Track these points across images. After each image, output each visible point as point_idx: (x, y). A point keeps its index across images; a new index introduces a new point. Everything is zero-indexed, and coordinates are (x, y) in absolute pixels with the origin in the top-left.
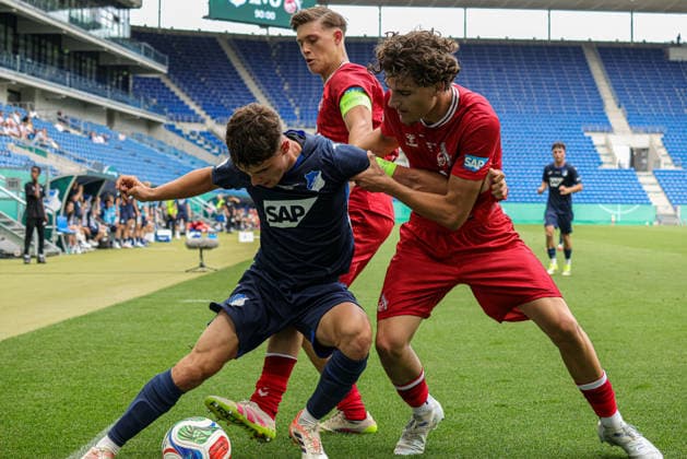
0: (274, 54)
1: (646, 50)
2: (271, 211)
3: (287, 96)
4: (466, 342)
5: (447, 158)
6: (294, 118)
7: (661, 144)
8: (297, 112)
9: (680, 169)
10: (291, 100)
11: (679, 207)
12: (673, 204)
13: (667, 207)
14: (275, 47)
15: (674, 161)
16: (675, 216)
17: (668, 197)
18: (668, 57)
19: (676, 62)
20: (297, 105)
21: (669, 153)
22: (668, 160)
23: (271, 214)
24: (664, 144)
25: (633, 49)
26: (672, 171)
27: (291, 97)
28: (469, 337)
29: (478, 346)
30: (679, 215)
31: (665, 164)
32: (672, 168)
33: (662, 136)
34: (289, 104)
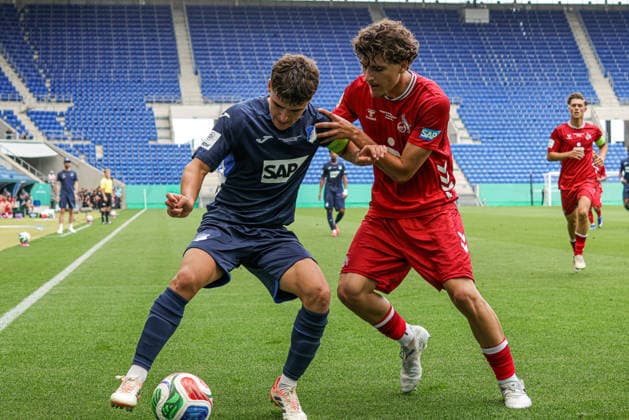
0: (21, 19)
1: (439, 11)
2: (271, 169)
3: (36, 66)
4: (239, 342)
5: (407, 126)
6: (45, 91)
7: (457, 117)
8: (48, 85)
9: (478, 143)
10: (41, 71)
11: (478, 186)
12: (471, 183)
13: (464, 186)
14: (22, 11)
15: (471, 135)
16: (475, 196)
17: (465, 174)
18: (464, 18)
19: (473, 25)
20: (48, 77)
21: (466, 125)
22: (465, 134)
23: (270, 172)
24: (461, 116)
25: (425, 11)
26: (470, 146)
27: (41, 67)
28: (243, 336)
29: (252, 345)
30: (478, 195)
31: (461, 138)
32: (470, 142)
33: (458, 107)
34: (39, 76)
